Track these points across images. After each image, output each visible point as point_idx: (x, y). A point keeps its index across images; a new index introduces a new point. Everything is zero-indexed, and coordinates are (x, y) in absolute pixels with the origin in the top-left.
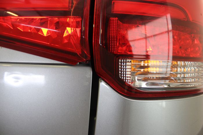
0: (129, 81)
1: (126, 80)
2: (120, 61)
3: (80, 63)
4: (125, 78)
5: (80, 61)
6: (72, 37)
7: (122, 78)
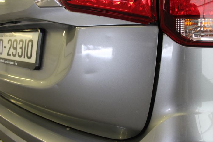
0: (183, 33)
1: (181, 32)
2: (177, 19)
3: (150, 23)
4: (180, 31)
5: (151, 22)
6: (145, 6)
7: (179, 31)
